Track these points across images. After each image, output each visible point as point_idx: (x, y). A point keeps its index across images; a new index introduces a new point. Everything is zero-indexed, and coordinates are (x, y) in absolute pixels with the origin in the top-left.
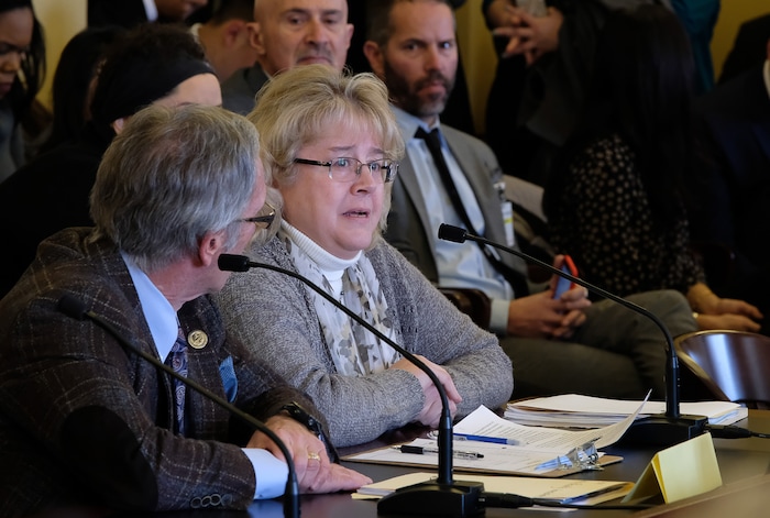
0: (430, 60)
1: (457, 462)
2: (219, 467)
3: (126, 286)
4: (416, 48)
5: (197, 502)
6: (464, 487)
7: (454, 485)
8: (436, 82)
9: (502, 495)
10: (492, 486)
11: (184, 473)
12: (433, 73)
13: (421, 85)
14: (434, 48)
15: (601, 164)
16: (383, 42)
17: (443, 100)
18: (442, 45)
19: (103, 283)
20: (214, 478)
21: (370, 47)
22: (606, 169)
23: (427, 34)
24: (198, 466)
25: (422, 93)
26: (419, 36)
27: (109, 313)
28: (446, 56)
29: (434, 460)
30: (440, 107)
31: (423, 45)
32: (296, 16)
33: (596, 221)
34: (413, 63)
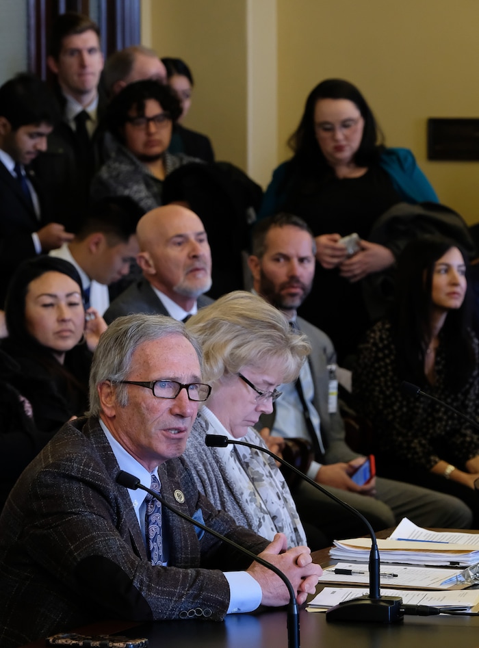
0: (292, 269)
1: (383, 581)
2: (201, 589)
3: (107, 454)
4: (282, 260)
5: (184, 614)
6: (390, 601)
7: (381, 599)
8: (295, 285)
9: (417, 606)
10: (409, 599)
11: (172, 594)
12: (293, 279)
13: (284, 286)
14: (295, 261)
15: (372, 341)
16: (260, 256)
17: (301, 298)
18: (302, 260)
19: (87, 453)
20: (196, 597)
21: (252, 260)
22: (375, 344)
23: (290, 251)
24: (183, 589)
25: (284, 292)
26: (284, 251)
27: (93, 475)
28: (305, 268)
29: (366, 579)
30: (297, 302)
31: (287, 258)
32: (179, 240)
33: (376, 381)
34: (279, 271)
